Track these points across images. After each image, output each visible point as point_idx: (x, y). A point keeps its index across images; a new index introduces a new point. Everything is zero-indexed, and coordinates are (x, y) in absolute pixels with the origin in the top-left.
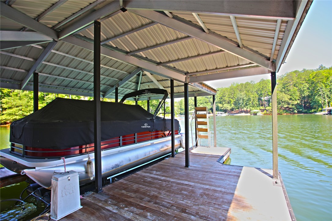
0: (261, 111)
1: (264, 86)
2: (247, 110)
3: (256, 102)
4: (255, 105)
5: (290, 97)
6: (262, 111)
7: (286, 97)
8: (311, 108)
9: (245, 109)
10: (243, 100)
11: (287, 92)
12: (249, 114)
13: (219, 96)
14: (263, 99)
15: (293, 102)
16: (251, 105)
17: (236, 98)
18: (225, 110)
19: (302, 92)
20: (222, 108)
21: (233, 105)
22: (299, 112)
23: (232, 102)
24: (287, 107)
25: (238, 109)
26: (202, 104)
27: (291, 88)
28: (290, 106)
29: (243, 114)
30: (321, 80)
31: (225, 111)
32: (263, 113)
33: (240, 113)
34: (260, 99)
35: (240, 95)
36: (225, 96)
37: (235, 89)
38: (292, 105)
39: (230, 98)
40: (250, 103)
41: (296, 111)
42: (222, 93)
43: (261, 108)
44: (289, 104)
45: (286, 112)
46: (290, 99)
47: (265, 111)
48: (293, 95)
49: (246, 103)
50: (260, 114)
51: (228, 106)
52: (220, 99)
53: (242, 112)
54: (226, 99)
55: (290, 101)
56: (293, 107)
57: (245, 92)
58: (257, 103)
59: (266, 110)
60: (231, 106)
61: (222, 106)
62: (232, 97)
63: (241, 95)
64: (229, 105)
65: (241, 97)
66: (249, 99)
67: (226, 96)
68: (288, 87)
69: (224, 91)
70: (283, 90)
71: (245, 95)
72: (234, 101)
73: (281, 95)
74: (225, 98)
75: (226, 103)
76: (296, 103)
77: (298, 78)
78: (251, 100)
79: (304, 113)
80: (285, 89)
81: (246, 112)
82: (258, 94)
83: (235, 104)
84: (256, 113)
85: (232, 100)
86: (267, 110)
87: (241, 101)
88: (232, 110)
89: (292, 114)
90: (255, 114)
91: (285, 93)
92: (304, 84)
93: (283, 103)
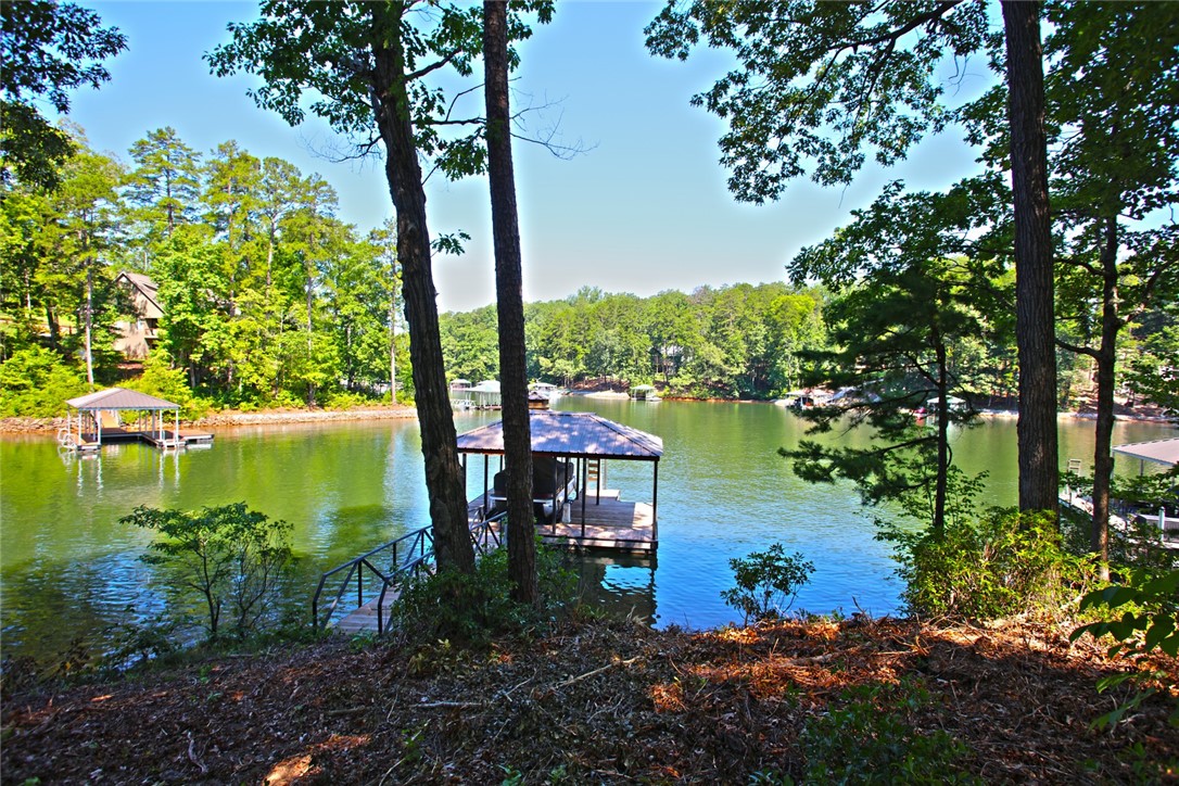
0: (658, 388)
1: (669, 319)
2: (620, 382)
3: (644, 361)
4: (644, 370)
5: (726, 356)
6: (660, 386)
7: (717, 355)
8: (772, 387)
9: (615, 377)
10: (612, 352)
11: (720, 341)
12: (624, 396)
13: (542, 331)
14: (663, 351)
15: (732, 369)
16: (631, 368)
17: (592, 343)
18: (559, 377)
19: (752, 345)
20: (549, 369)
21: (582, 366)
22: (744, 396)
23: (580, 356)
24: (720, 382)
25: (596, 375)
26: (484, 350)
27: (729, 333)
28: (725, 380)
29: (609, 396)
30: (790, 320)
31: (558, 381)
32: (662, 393)
33: (601, 390)
34: (655, 351)
35: (604, 337)
36: (561, 335)
37: (591, 318)
38: (731, 377)
39: (575, 341)
40: (630, 362)
41: (737, 394)
42: (551, 326)
43: (659, 377)
44: (722, 373)
45: (715, 395)
46: (726, 361)
47: (667, 388)
48: (734, 350)
49: (620, 361)
50: (655, 397)
51: (568, 368)
52: (543, 340)
53: (605, 386)
54: (565, 344)
55: (725, 367)
56: (732, 381)
57: (617, 328)
58: (649, 364)
59: (668, 384)
60: (576, 365)
61: (551, 365)
62: (581, 339)
63: (607, 338)
64: (572, 362)
65: (608, 343)
66: (628, 352)
67: (565, 335)
68: (723, 326)
69: (560, 320)
70: (713, 334)
71: (617, 339)
72: (586, 354)
73: (707, 349)
74: (560, 340)
75: (562, 357)
76: (737, 371)
77: (747, 307)
78: (632, 355)
79: (755, 398)
80: (716, 332)
81: (618, 388)
82: (652, 338)
83: (589, 360)
84: (644, 393)
85: (579, 348)
86: (671, 387)
87: (606, 356)
88: (579, 378)
89: (727, 399)
90: (642, 396)
91: (715, 344)
92: (758, 327)
93: (710, 371)
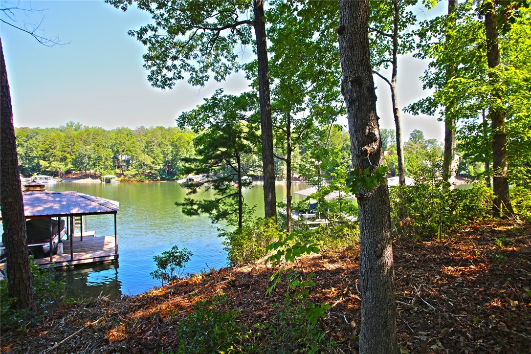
0: (117, 176)
1: (122, 142)
2: (95, 174)
3: (109, 163)
4: (109, 167)
5: (153, 160)
6: (119, 175)
7: (148, 160)
8: (175, 174)
9: (92, 171)
10: (89, 158)
11: (150, 153)
12: (98, 181)
13: (41, 145)
14: (120, 157)
15: (156, 166)
16: (101, 167)
17: (77, 153)
18: (54, 172)
19: (166, 155)
20: (47, 168)
21: (70, 166)
22: (162, 179)
23: (68, 160)
24: (150, 172)
25: (80, 170)
27: (154, 149)
28: (153, 172)
29: (89, 181)
30: (183, 144)
31: (54, 174)
32: (120, 179)
33: (84, 178)
34: (115, 158)
35: (84, 150)
36: (55, 148)
37: (75, 139)
38: (156, 170)
39: (65, 151)
40: (101, 163)
41: (159, 178)
42: (48, 142)
43: (118, 171)
44: (151, 168)
45: (148, 179)
46: (153, 163)
47: (123, 176)
48: (157, 157)
49: (95, 163)
50: (115, 181)
51: (60, 166)
52: (42, 151)
53: (86, 176)
54: (58, 153)
55: (153, 166)
56: (156, 172)
57: (92, 145)
58: (112, 164)
59: (123, 174)
60: (66, 165)
61: (48, 165)
62: (69, 151)
63: (86, 150)
64: (63, 163)
65: (87, 153)
66: (100, 158)
67: (58, 148)
68: (151, 146)
69: (54, 139)
70: (146, 150)
71: (93, 151)
72: (73, 159)
73: (143, 157)
74: (55, 151)
75: (57, 161)
76: (158, 167)
77: (163, 138)
78: (102, 160)
79: (168, 180)
80: (148, 149)
81: (94, 177)
82: (113, 151)
83: (74, 162)
84: (110, 179)
85: (68, 155)
86: (125, 176)
87: (86, 160)
88: (68, 172)
89: (154, 181)
90: (108, 181)
91: (147, 154)
92: (168, 147)
93: (145, 167)
